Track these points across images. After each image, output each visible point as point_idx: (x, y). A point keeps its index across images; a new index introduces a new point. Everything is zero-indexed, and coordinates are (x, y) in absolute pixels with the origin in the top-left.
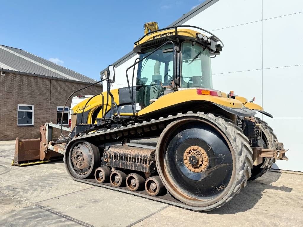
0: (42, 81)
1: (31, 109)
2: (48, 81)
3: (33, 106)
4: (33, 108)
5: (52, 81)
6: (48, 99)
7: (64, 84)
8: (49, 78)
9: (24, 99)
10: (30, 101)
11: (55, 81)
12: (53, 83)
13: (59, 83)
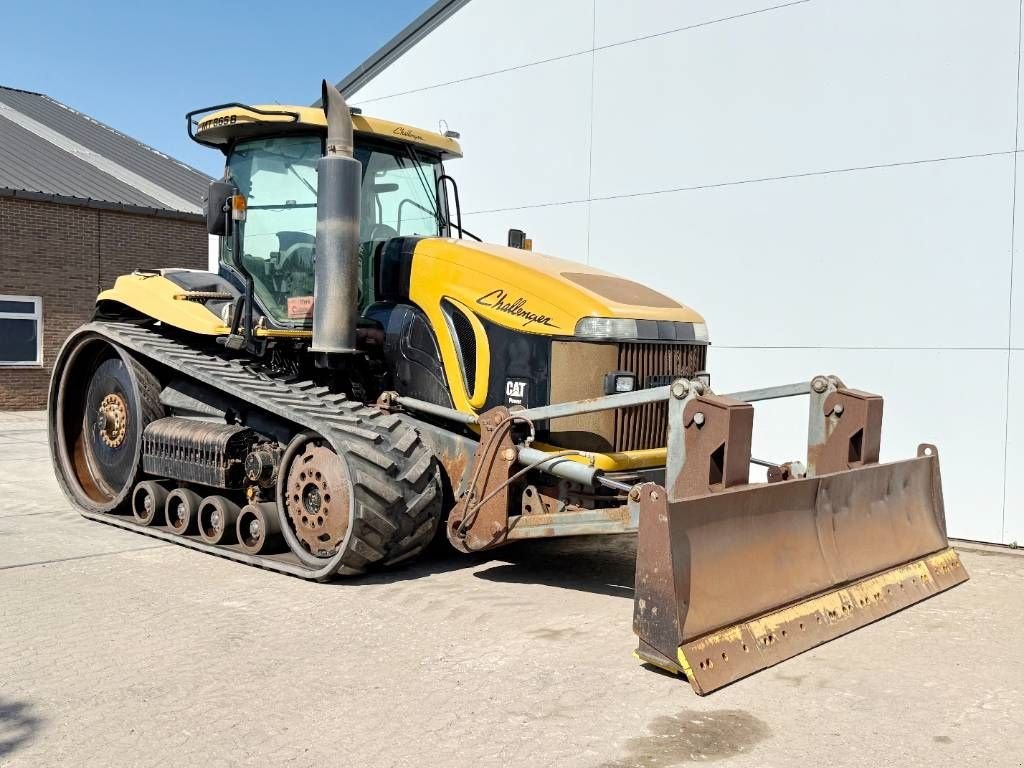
0: (68, 215)
1: (33, 312)
2: (93, 216)
3: (38, 301)
4: (38, 308)
5: (104, 215)
6: (90, 278)
7: (152, 226)
8: (91, 206)
9: (7, 277)
10: (28, 285)
11: (114, 216)
12: (109, 221)
13: (131, 223)
